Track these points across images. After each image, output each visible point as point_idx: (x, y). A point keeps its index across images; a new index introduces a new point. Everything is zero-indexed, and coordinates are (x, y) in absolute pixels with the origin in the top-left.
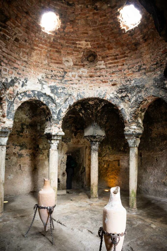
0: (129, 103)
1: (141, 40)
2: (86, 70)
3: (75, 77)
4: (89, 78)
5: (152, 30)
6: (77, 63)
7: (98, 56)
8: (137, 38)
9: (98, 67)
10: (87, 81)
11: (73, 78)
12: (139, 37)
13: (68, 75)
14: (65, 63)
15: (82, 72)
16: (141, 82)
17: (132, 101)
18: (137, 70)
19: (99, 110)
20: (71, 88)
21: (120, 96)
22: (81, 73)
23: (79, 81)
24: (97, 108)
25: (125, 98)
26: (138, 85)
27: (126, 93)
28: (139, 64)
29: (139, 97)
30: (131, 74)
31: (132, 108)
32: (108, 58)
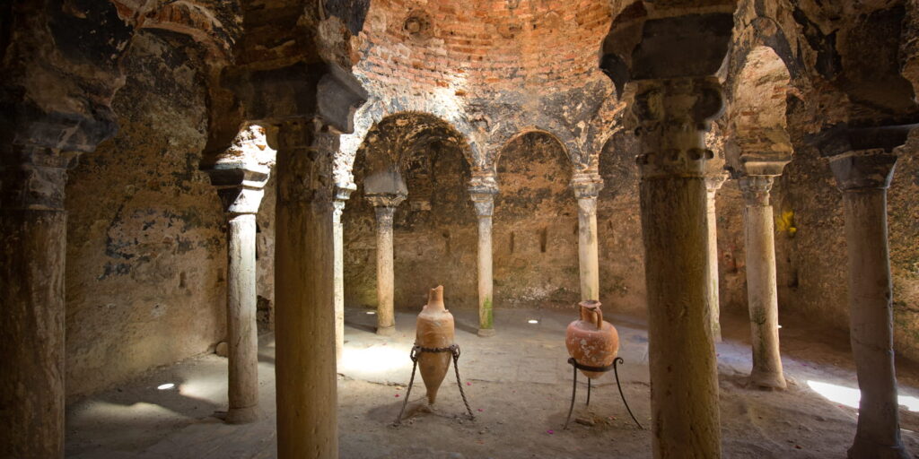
0: (486, 133)
1: (527, 24)
2: (408, 49)
3: (386, 60)
4: (413, 70)
5: (555, 14)
6: (393, 29)
7: (435, 28)
8: (520, 16)
9: (433, 49)
10: (407, 74)
11: (383, 62)
12: (525, 16)
13: (374, 52)
14: (372, 22)
15: (401, 51)
16: (514, 100)
17: (493, 131)
18: (508, 75)
19: (407, 141)
20: (378, 83)
21: (470, 117)
22: (398, 54)
23: (393, 70)
24: (406, 134)
25: (480, 123)
26: (508, 103)
27: (482, 113)
28: (513, 65)
29: (508, 125)
30: (496, 80)
31: (491, 143)
32: (455, 38)
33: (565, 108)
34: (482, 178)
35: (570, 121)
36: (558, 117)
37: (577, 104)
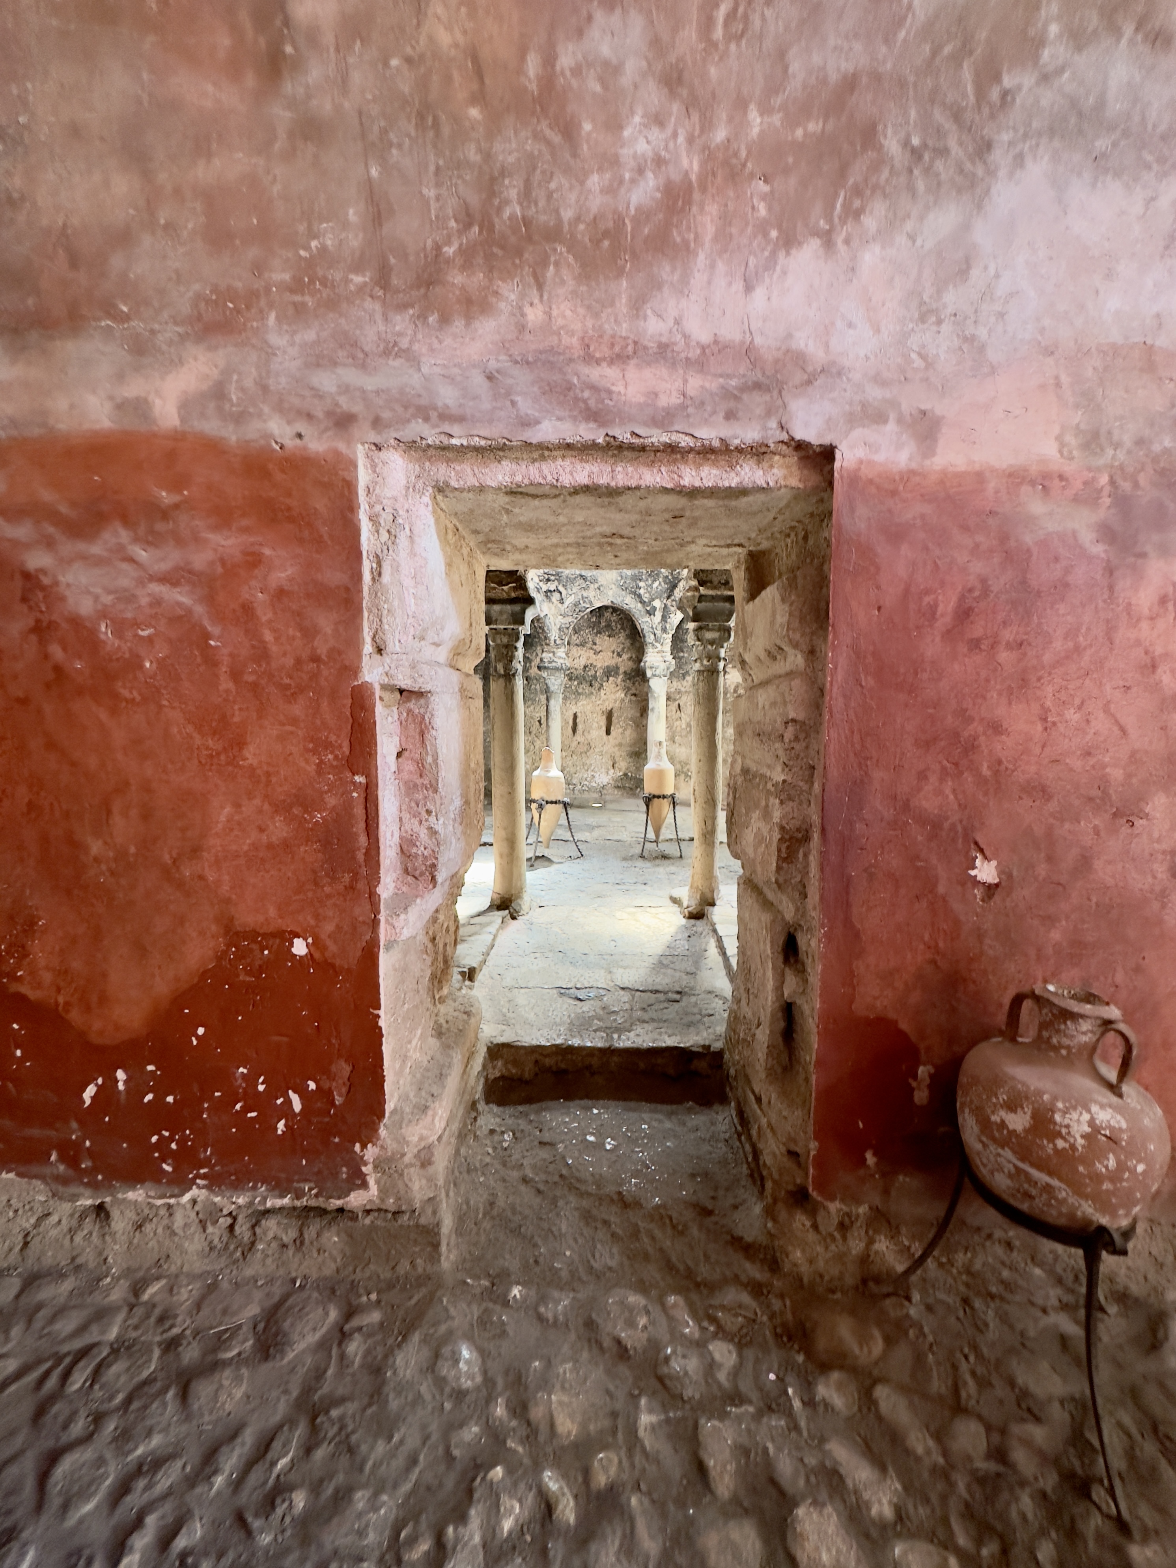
0: (560, 606)
17: (567, 603)
25: (554, 594)
29: (583, 597)
33: (642, 584)
34: (554, 653)
35: (646, 597)
36: (635, 593)
37: (653, 582)
